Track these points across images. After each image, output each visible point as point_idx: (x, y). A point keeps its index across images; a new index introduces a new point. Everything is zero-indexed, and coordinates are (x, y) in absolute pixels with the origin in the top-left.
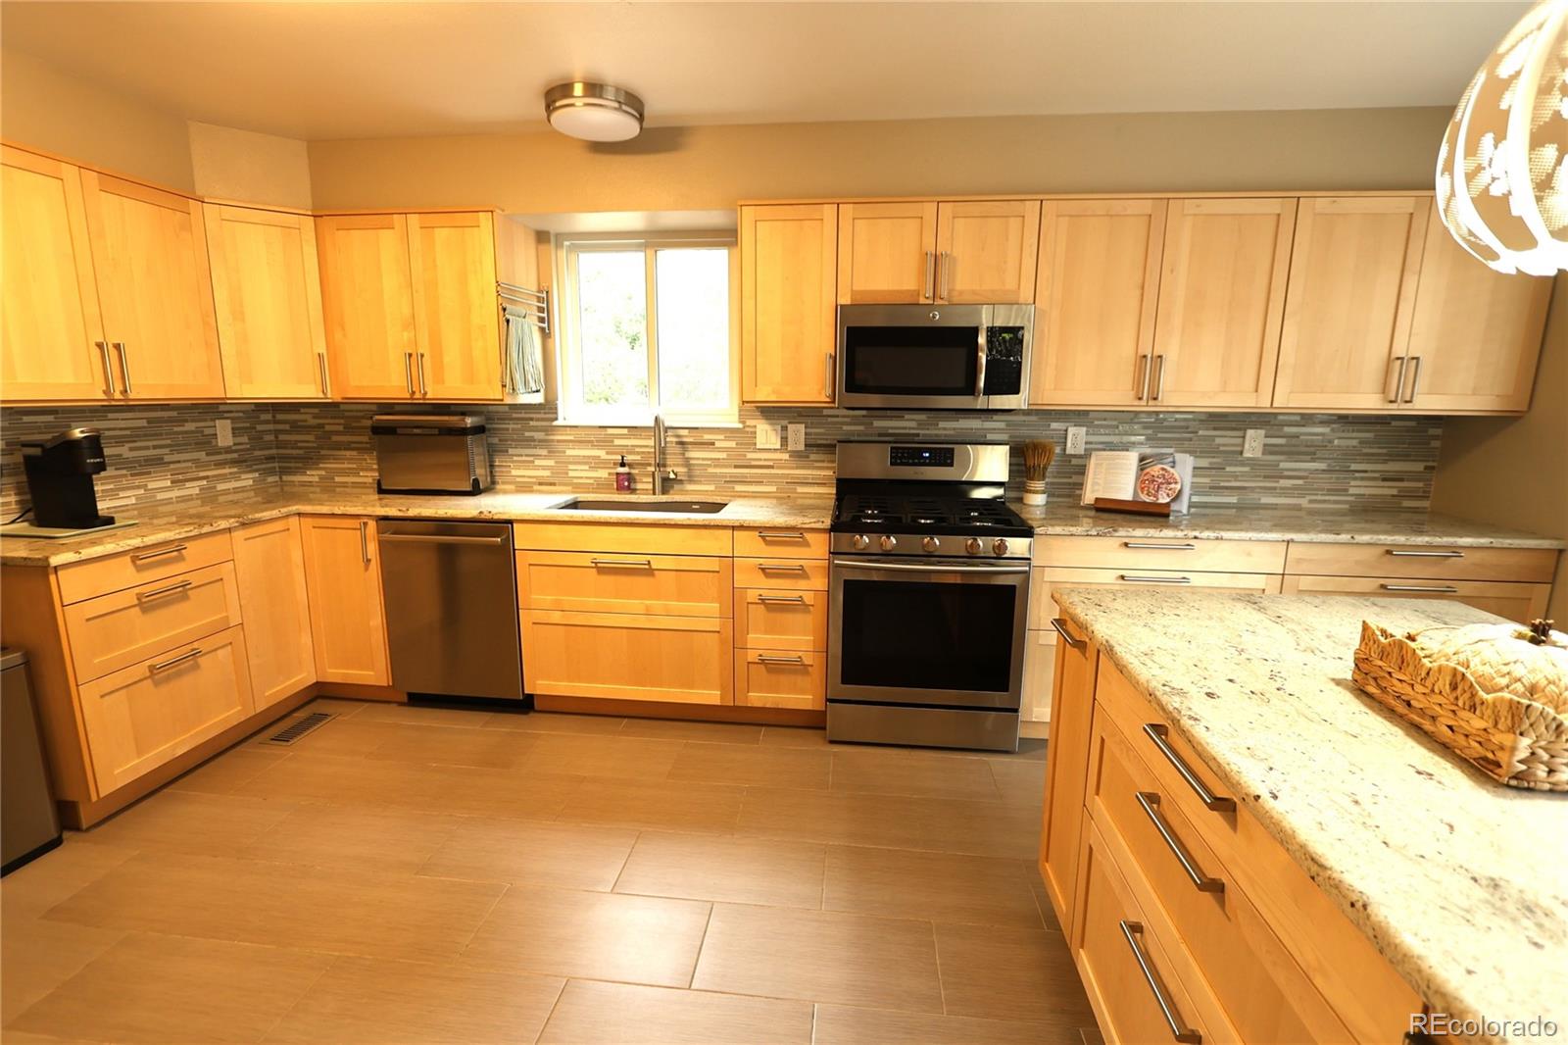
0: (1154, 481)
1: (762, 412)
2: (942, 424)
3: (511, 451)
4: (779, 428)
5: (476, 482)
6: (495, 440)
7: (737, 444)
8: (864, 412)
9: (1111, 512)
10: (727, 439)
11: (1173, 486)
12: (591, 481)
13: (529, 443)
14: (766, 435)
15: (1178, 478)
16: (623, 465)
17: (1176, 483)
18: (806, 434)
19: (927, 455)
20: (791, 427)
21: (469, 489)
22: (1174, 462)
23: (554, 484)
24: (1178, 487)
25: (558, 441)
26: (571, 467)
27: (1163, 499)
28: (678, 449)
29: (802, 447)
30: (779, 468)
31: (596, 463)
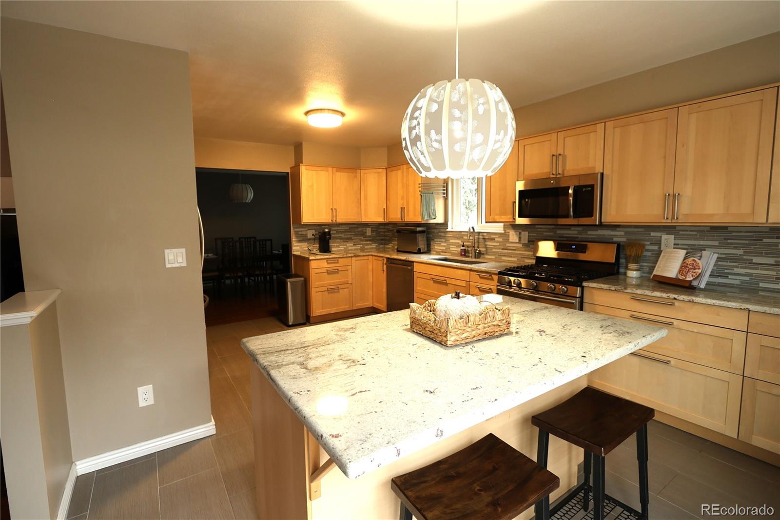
0: (687, 267)
1: (512, 226)
2: (589, 233)
3: (435, 240)
4: (518, 233)
5: (420, 250)
6: (431, 236)
8: (553, 227)
9: (664, 283)
10: (499, 237)
11: (697, 271)
12: (456, 252)
13: (440, 237)
14: (513, 237)
15: (701, 266)
16: (463, 246)
17: (699, 269)
18: (529, 236)
19: (574, 247)
20: (523, 233)
21: (416, 252)
22: (701, 256)
23: (446, 252)
24: (700, 271)
25: (448, 237)
26: (451, 246)
27: (690, 278)
28: (483, 241)
29: (526, 242)
30: (518, 250)
31: (457, 245)
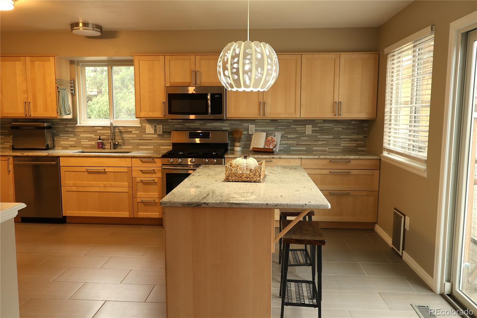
0: (269, 141)
1: (148, 121)
2: (208, 125)
3: (60, 135)
4: (154, 126)
5: (48, 145)
6: (55, 131)
7: (139, 132)
8: (182, 121)
9: (257, 152)
10: (136, 130)
11: (274, 143)
12: (89, 145)
13: (67, 132)
14: (149, 129)
15: (275, 140)
16: (100, 139)
17: (275, 142)
18: (163, 128)
19: (201, 134)
20: (157, 126)
21: (45, 148)
22: (275, 135)
23: (76, 147)
24: (276, 143)
25: (77, 131)
26: (82, 141)
27: (271, 147)
28: (119, 134)
29: (161, 133)
30: (154, 140)
31: (91, 139)
